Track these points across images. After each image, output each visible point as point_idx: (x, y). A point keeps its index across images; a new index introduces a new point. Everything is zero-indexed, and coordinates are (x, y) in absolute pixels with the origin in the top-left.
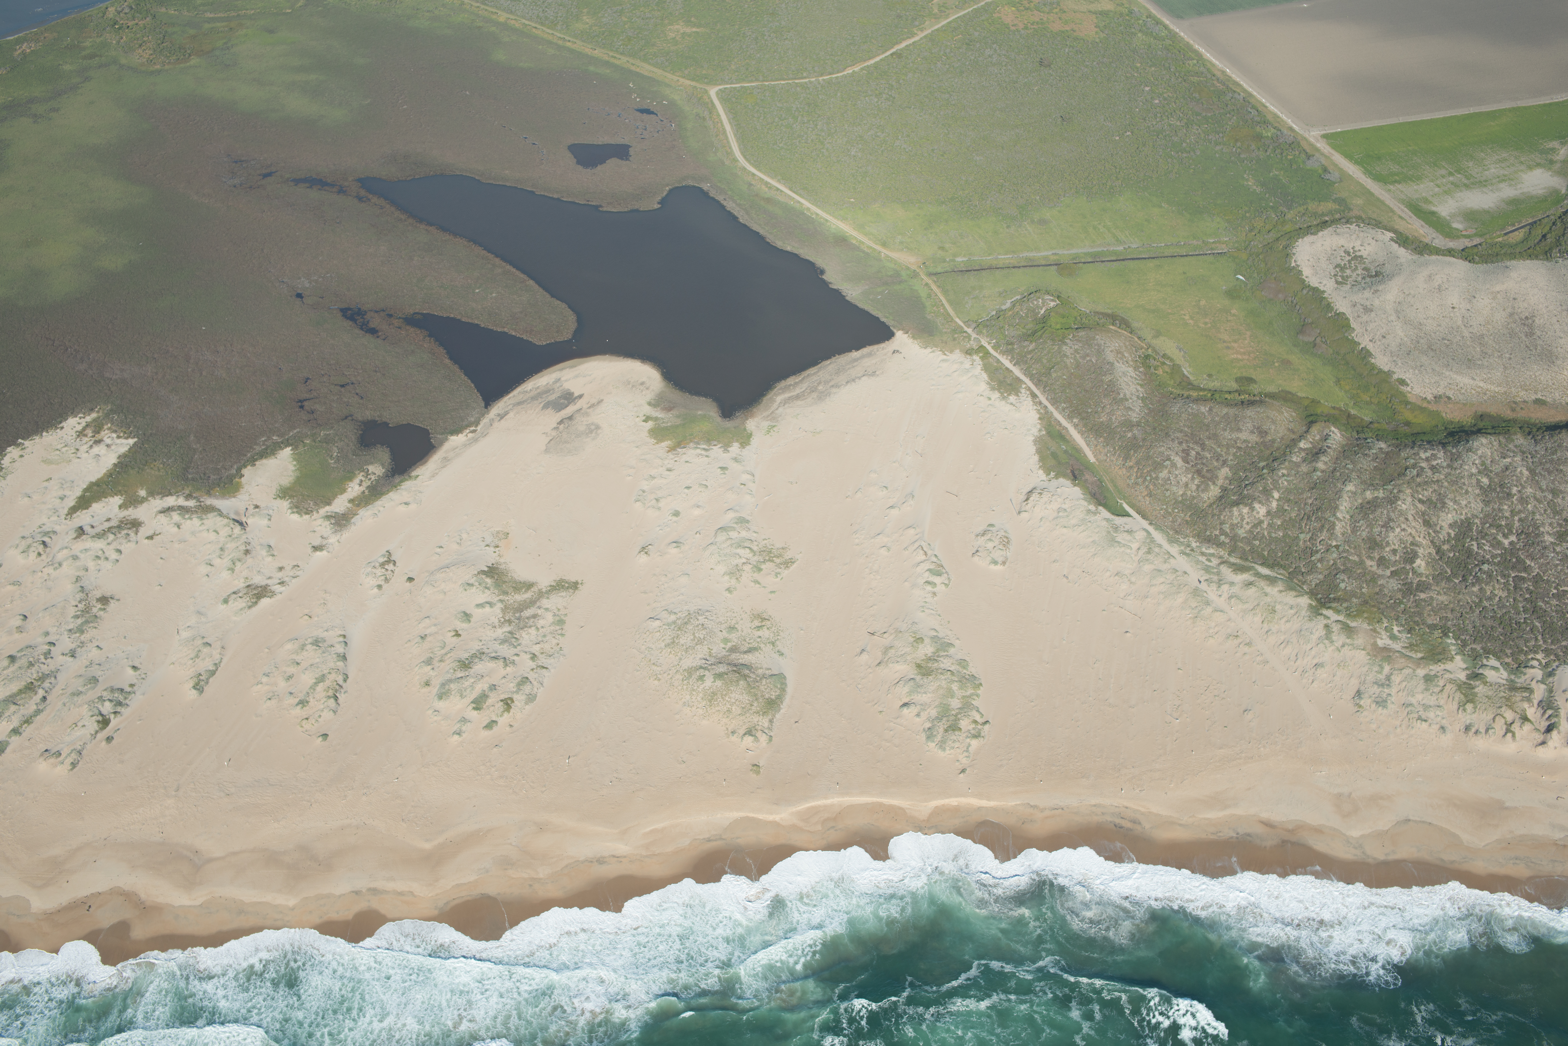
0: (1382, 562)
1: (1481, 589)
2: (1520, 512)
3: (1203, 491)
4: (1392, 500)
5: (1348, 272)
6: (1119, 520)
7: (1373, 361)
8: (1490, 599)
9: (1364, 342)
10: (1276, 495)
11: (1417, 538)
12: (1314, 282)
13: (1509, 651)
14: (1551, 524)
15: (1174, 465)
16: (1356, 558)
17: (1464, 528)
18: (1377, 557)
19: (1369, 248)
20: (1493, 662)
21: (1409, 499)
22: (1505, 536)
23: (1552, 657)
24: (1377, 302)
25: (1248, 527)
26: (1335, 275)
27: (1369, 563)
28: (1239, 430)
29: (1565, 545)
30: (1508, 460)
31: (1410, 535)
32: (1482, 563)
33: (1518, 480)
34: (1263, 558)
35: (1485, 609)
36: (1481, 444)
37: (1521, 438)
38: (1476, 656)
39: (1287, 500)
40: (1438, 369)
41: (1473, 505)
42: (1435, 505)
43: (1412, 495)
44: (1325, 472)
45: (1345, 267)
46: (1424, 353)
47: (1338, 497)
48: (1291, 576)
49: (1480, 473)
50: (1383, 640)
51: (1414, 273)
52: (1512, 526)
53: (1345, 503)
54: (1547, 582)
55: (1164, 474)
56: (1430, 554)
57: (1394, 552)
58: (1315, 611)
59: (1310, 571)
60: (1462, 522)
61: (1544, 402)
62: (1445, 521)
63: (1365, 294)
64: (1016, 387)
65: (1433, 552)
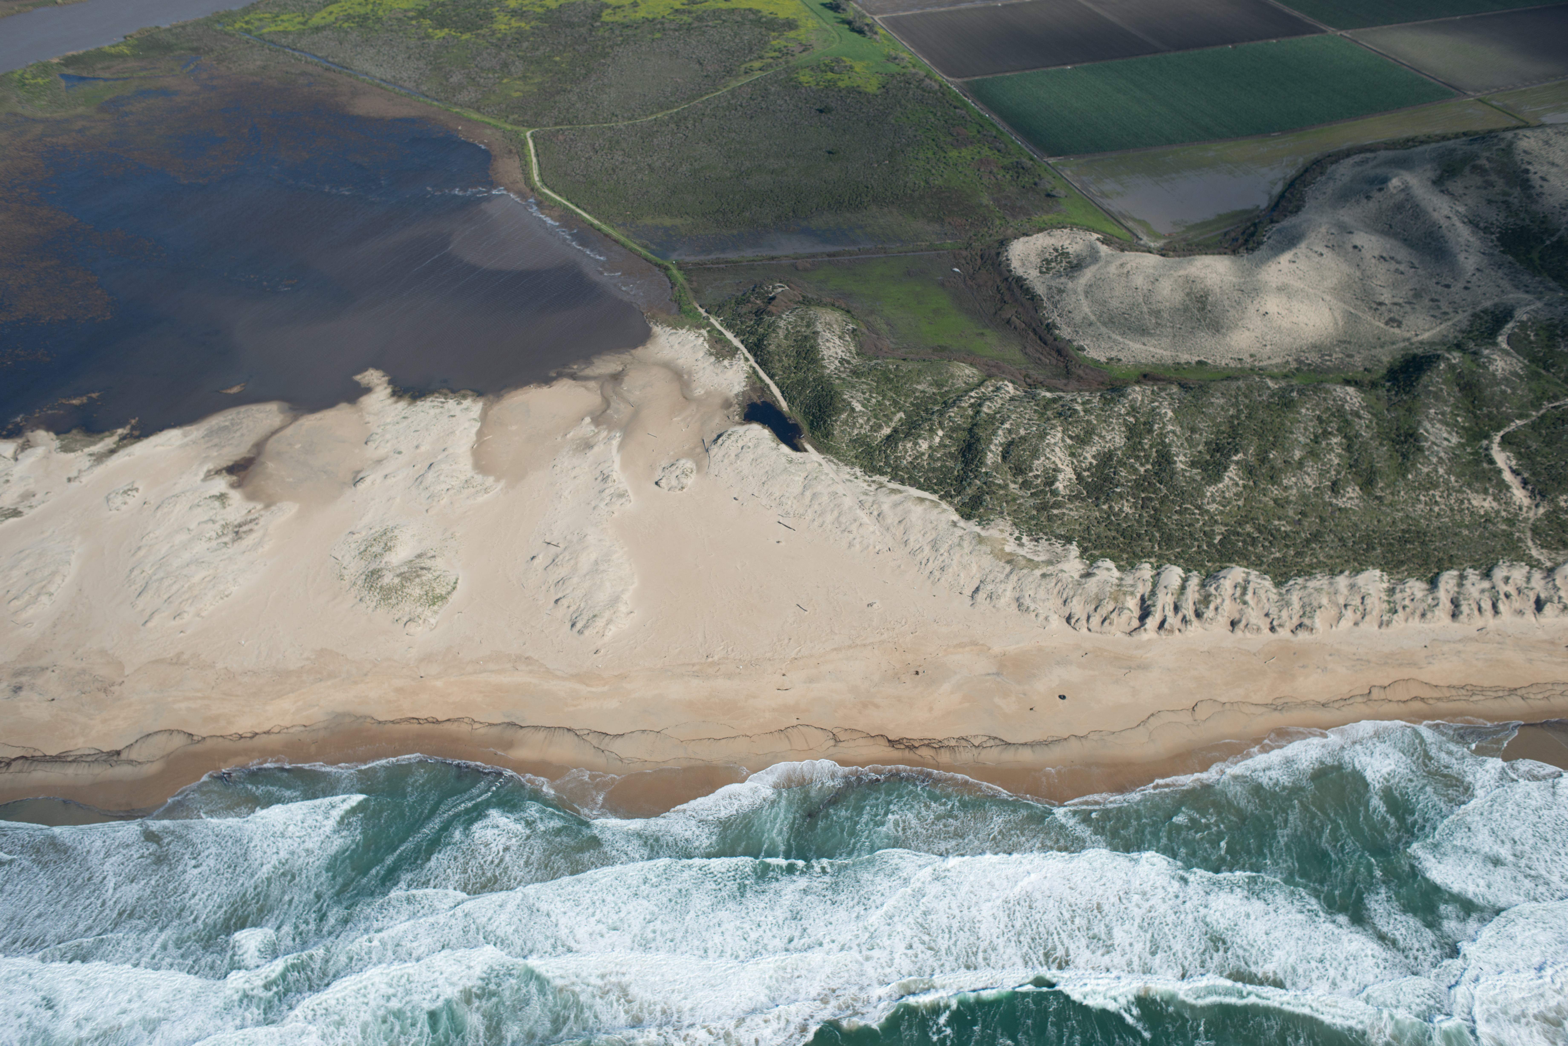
0: (1025, 485)
1: (1110, 507)
2: (1158, 444)
3: (875, 431)
4: (1043, 435)
5: (1053, 264)
6: (795, 455)
7: (1057, 332)
8: (1118, 515)
9: (1054, 317)
10: (940, 433)
11: (1060, 466)
12: (1020, 272)
13: (1125, 556)
14: (1185, 455)
15: (853, 410)
16: (1000, 482)
17: (1106, 459)
18: (1020, 480)
19: (1075, 246)
20: (1108, 563)
21: (1059, 435)
22: (1142, 465)
23: (1165, 561)
24: (1070, 285)
25: (910, 459)
26: (1041, 267)
27: (1012, 486)
28: (919, 383)
29: (1195, 471)
30: (1156, 404)
31: (1054, 462)
32: (1117, 486)
33: (1161, 418)
34: (919, 483)
35: (1111, 523)
36: (1134, 391)
37: (1175, 389)
38: (1093, 560)
39: (951, 437)
40: (1114, 336)
41: (1117, 439)
42: (1083, 440)
43: (1063, 432)
44: (987, 414)
45: (1052, 261)
46: (1105, 324)
47: (994, 433)
48: (941, 498)
49: (1128, 414)
50: (1010, 547)
51: (1108, 263)
52: (1150, 456)
53: (1000, 438)
54: (1173, 501)
55: (844, 416)
56: (1070, 479)
57: (1036, 477)
58: (954, 524)
59: (959, 493)
60: (1105, 453)
61: (1205, 364)
62: (1089, 454)
63: (1064, 280)
64: (732, 354)
65: (1072, 476)
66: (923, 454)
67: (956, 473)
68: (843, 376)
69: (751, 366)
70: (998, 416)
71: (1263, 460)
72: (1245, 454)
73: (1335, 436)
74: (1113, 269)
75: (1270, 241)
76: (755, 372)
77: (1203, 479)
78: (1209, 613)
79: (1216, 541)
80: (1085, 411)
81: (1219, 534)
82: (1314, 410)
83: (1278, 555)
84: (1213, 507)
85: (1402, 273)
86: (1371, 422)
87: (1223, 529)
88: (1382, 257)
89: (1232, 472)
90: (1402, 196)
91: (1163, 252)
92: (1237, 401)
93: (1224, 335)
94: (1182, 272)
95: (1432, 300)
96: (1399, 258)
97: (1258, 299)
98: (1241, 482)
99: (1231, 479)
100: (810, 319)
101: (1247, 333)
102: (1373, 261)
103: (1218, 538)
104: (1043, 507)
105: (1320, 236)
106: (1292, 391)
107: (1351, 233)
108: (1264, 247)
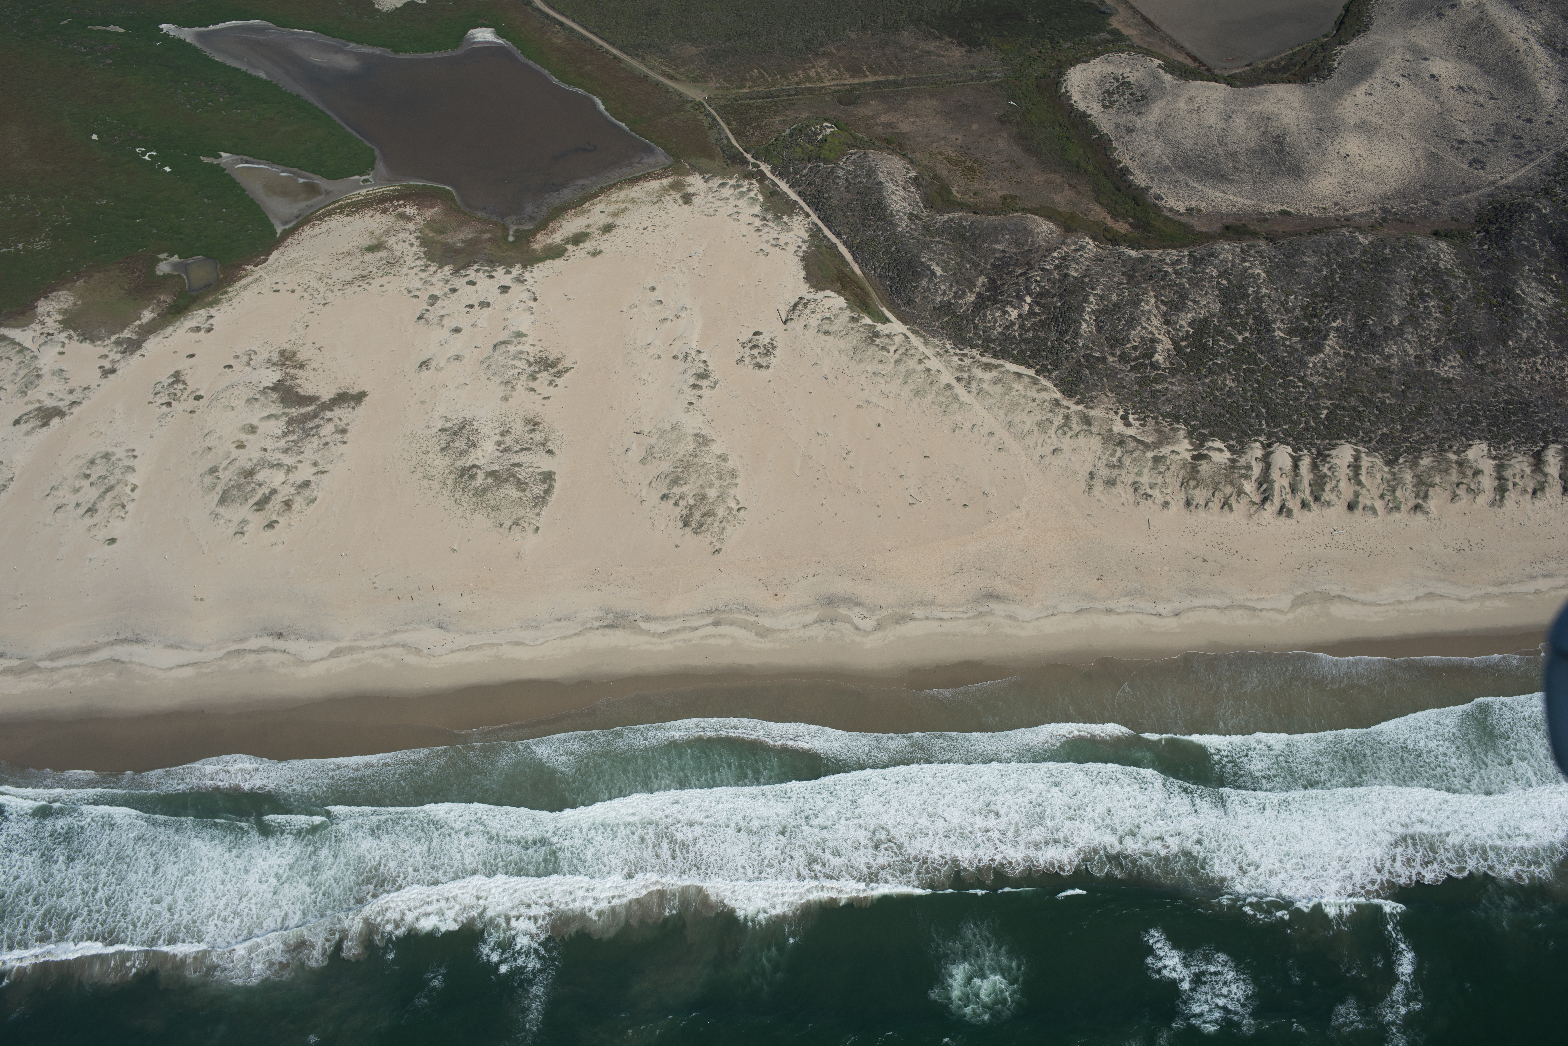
0: (1124, 358)
1: (1213, 381)
2: (1254, 310)
3: (960, 298)
4: (1135, 302)
5: (1116, 97)
6: (880, 327)
7: (1131, 178)
8: (1222, 389)
9: (1126, 161)
10: (1028, 299)
11: (1157, 335)
12: (1082, 106)
13: (1234, 435)
14: (1282, 321)
15: (933, 274)
16: (1098, 354)
17: (1201, 326)
18: (1118, 353)
19: (1136, 74)
20: (1218, 444)
21: (1153, 301)
22: (1240, 333)
23: (1274, 439)
24: (1139, 123)
25: (1000, 329)
26: (1103, 100)
27: (1110, 359)
28: (998, 242)
29: (1295, 339)
30: (1247, 264)
31: (1151, 332)
32: (1216, 357)
33: (1255, 281)
34: (1013, 356)
35: (1216, 398)
36: (1223, 249)
37: (1263, 244)
38: (1203, 439)
39: (1039, 304)
40: (1192, 183)
41: (1212, 305)
42: (1176, 306)
43: (1156, 297)
44: (1076, 278)
45: (1113, 93)
46: (1180, 169)
47: (1086, 300)
48: (1038, 372)
49: (1219, 276)
50: (1118, 427)
51: (1176, 96)
52: (1247, 323)
53: (1092, 305)
54: (1275, 373)
55: (924, 282)
56: (1168, 350)
57: (1135, 348)
58: (1057, 403)
59: (1056, 367)
60: (1201, 320)
61: (1289, 214)
62: (1184, 320)
63: (1131, 116)
64: (791, 208)
65: (1171, 347)
66: (1013, 324)
67: (1049, 344)
68: (916, 234)
69: (814, 223)
70: (1087, 279)
71: (1361, 327)
72: (1344, 320)
73: (1432, 298)
74: (1181, 104)
75: (1341, 68)
76: (819, 230)
77: (1303, 348)
78: (1326, 496)
79: (1323, 416)
80: (1176, 273)
81: (1325, 408)
82: (1408, 269)
83: (1385, 430)
84: (1316, 380)
85: (1481, 106)
86: (1466, 281)
87: (1329, 403)
88: (1460, 87)
89: (1332, 341)
90: (1476, 14)
91: (1231, 81)
92: (1329, 260)
93: (1307, 181)
94: (1255, 108)
95: (1515, 137)
96: (1477, 87)
97: (1338, 140)
98: (1342, 351)
99: (1332, 347)
100: (871, 167)
101: (1329, 179)
102: (1452, 92)
103: (1325, 412)
104: (1144, 382)
105: (1395, 63)
106: (1385, 247)
107: (1426, 59)
108: (1335, 75)
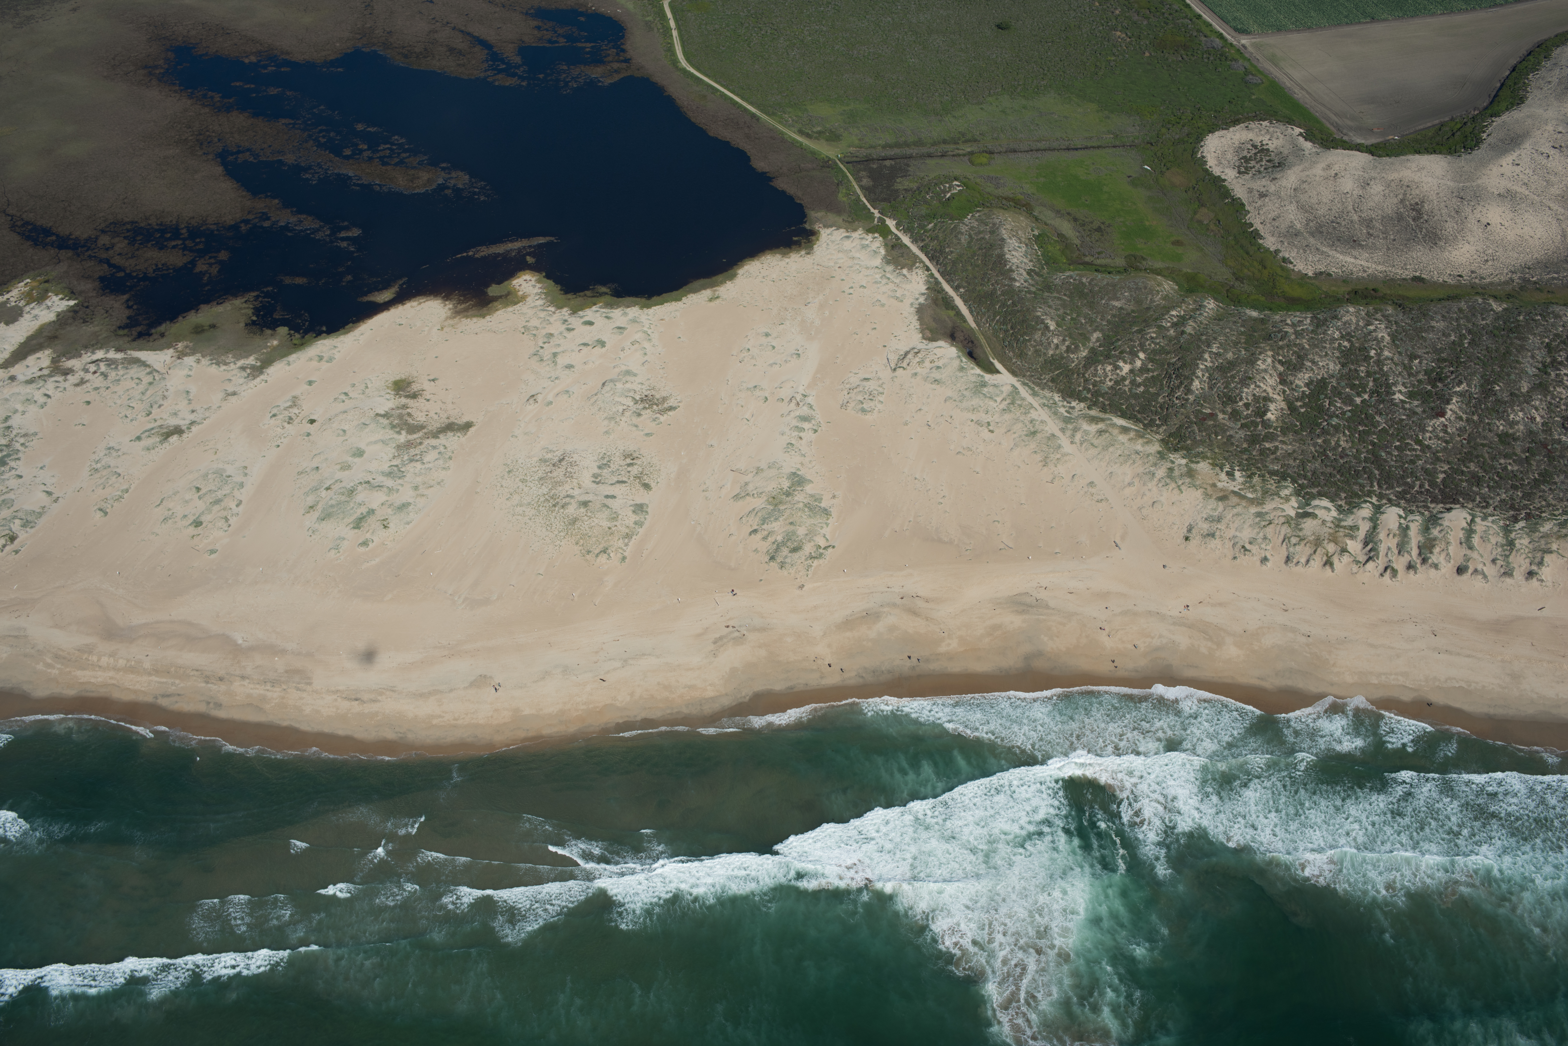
0: (1235, 415)
1: (1326, 441)
2: (1375, 373)
3: (1072, 352)
4: (1251, 361)
5: (1253, 163)
6: (987, 377)
7: (1261, 241)
8: (1335, 449)
9: (1257, 225)
10: (1142, 355)
11: (1271, 395)
12: (1217, 171)
13: (1343, 495)
14: (1404, 384)
15: (1047, 327)
16: (1208, 411)
17: (1319, 387)
18: (1230, 410)
19: (1275, 142)
20: (1325, 503)
21: (1269, 360)
22: (1359, 395)
23: (1384, 501)
24: (1272, 188)
25: (1110, 384)
26: (1239, 167)
27: (1221, 416)
28: (1116, 299)
29: (1416, 403)
30: (1372, 327)
31: (1265, 391)
32: (1331, 418)
33: (1378, 344)
34: (1121, 410)
35: (1327, 458)
36: (1348, 312)
37: (1390, 309)
38: (1310, 498)
39: (1152, 360)
40: (1322, 248)
41: (1331, 366)
42: (1294, 366)
43: (1273, 356)
44: (1192, 336)
45: (1250, 159)
46: (1312, 234)
47: (1200, 357)
48: (1146, 427)
49: (1342, 338)
50: (1223, 482)
51: (1314, 163)
52: (1367, 385)
53: (1206, 363)
54: (1392, 435)
55: (1037, 336)
56: (1282, 409)
57: (1247, 406)
58: (1161, 456)
59: (1164, 423)
60: (1319, 381)
61: (1422, 280)
62: (1301, 380)
63: (1264, 182)
64: (911, 262)
65: (1285, 407)
66: (1124, 379)
67: (1160, 399)
68: (1033, 289)
69: (933, 276)
70: (1204, 337)
71: (1487, 392)
72: (1469, 385)
74: (1318, 171)
75: (1491, 139)
76: (937, 283)
77: (1424, 412)
78: (1434, 558)
79: (1439, 481)
80: (1297, 333)
81: (1442, 472)
82: (1542, 337)
83: (1504, 496)
84: (1434, 443)
87: (1446, 467)
89: (1454, 405)
91: (1372, 150)
92: (1459, 325)
93: (1442, 249)
94: (1394, 176)
97: (1479, 208)
98: (1464, 416)
99: (1454, 412)
100: (994, 224)
101: (1467, 247)
103: (1442, 476)
104: (1253, 440)
105: (1546, 135)
106: (1519, 314)
108: (1483, 146)
